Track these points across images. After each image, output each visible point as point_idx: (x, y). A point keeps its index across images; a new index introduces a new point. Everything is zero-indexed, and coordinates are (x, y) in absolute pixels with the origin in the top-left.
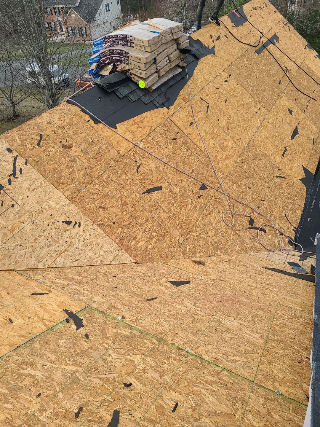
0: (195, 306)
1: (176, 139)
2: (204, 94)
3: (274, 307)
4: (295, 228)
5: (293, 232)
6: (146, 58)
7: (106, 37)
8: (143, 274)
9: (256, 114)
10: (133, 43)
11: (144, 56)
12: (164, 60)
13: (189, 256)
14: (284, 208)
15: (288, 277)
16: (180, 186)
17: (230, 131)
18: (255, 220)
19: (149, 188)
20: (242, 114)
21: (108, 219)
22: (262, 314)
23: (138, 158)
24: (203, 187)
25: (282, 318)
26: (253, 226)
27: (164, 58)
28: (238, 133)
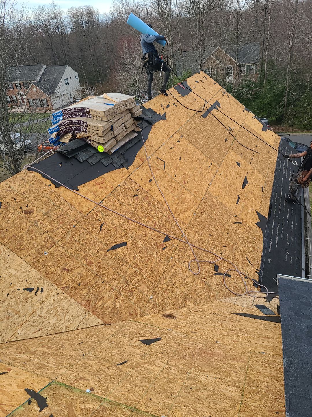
0: (168, 364)
1: (137, 195)
4: (258, 270)
5: (257, 274)
6: (104, 127)
7: (64, 110)
8: (113, 336)
9: (208, 168)
10: (90, 114)
11: (101, 125)
12: (120, 127)
13: (159, 310)
14: (245, 252)
15: (257, 320)
16: (144, 240)
17: (186, 184)
18: (220, 266)
19: (114, 245)
20: (196, 169)
21: (73, 280)
22: (236, 364)
23: (101, 216)
24: (167, 239)
25: (256, 366)
26: (219, 272)
27: (120, 125)
28: (194, 186)
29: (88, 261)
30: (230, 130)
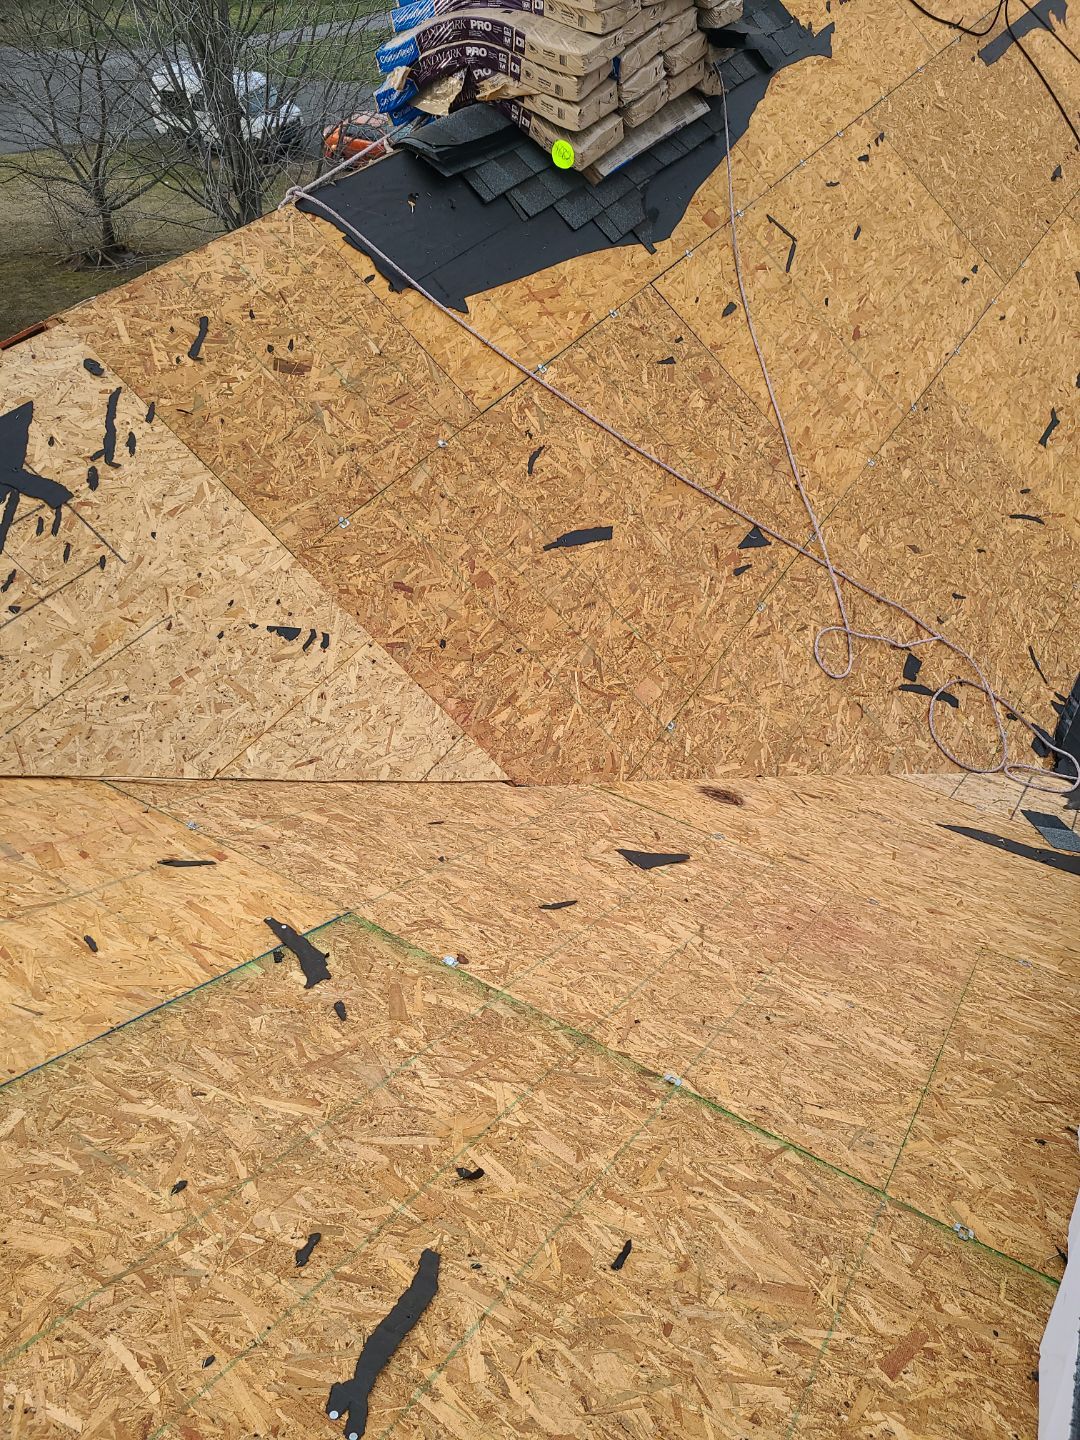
0: (701, 937)
1: (671, 361)
2: (781, 203)
3: (969, 959)
4: (1061, 697)
5: (1054, 711)
6: (584, 57)
8: (535, 820)
9: (961, 286)
11: (575, 49)
12: (648, 68)
14: (1029, 627)
15: (1023, 861)
16: (673, 530)
17: (863, 343)
18: (925, 664)
19: (568, 531)
20: (910, 283)
21: (423, 627)
22: (925, 977)
23: (534, 421)
24: (756, 538)
25: (992, 996)
26: (917, 683)
27: (647, 59)
28: (890, 354)
29: (477, 572)
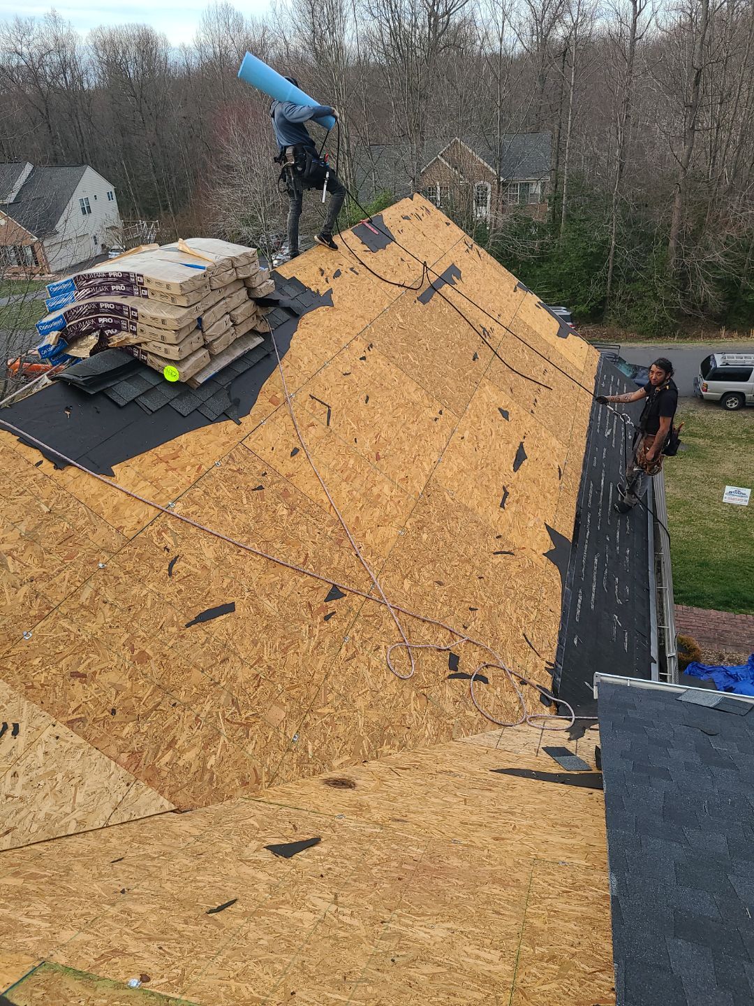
0: (336, 903)
1: (261, 488)
2: (317, 386)
3: (526, 870)
4: (551, 664)
5: (548, 674)
6: (179, 320)
7: (79, 276)
8: (197, 839)
9: (434, 422)
10: (146, 289)
11: (171, 316)
12: (221, 322)
13: (314, 770)
14: (520, 621)
15: (549, 785)
16: (278, 597)
17: (382, 461)
18: (461, 658)
19: (202, 610)
20: (404, 424)
21: (97, 702)
22: (500, 893)
23: (170, 540)
24: (335, 593)
25: (547, 896)
26: (459, 672)
27: (219, 317)
28: (401, 466)
29: (136, 652)
30: (484, 333)
